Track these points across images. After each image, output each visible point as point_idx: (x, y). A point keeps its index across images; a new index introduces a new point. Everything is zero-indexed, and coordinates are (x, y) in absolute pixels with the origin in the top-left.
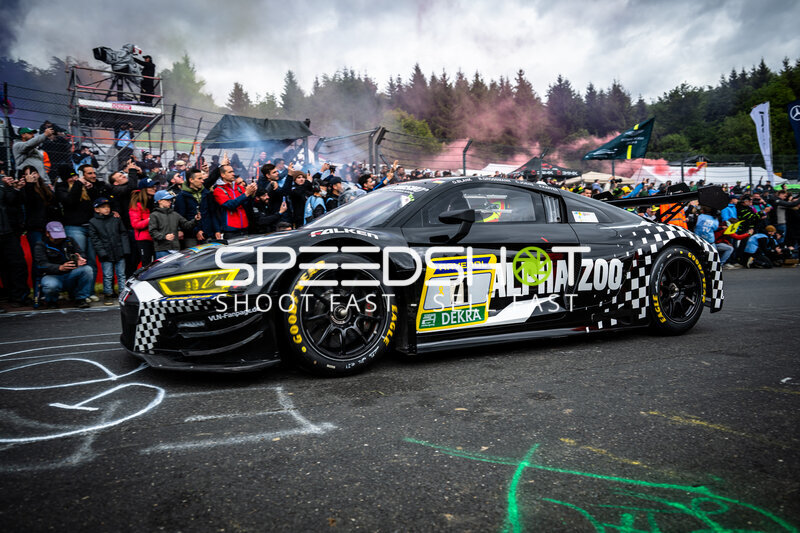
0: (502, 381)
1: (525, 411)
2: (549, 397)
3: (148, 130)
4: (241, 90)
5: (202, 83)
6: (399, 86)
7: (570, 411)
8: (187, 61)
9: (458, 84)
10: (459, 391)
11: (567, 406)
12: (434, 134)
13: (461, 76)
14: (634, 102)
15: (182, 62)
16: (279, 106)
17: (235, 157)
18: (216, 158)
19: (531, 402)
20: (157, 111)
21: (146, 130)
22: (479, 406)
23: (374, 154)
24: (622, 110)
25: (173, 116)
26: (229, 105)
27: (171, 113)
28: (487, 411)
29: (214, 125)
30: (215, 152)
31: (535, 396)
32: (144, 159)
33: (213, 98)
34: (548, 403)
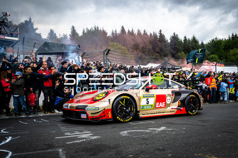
0: (147, 145)
1: (154, 156)
2: (164, 150)
3: (12, 47)
4: (53, 32)
5: (37, 29)
6: (116, 34)
7: (171, 155)
8: (30, 19)
9: (138, 33)
10: (131, 149)
11: (170, 153)
12: (129, 52)
13: (139, 31)
14: (200, 43)
15: (28, 20)
16: (68, 39)
17: (49, 59)
18: (41, 58)
19: (157, 152)
20: (17, 39)
21: (11, 47)
22: (137, 154)
23: (105, 59)
24: (196, 46)
25: (23, 42)
26: (48, 38)
27: (22, 40)
28: (141, 156)
29: (40, 46)
30: (41, 56)
31: (159, 150)
32: (11, 58)
33: (41, 35)
34: (163, 152)
